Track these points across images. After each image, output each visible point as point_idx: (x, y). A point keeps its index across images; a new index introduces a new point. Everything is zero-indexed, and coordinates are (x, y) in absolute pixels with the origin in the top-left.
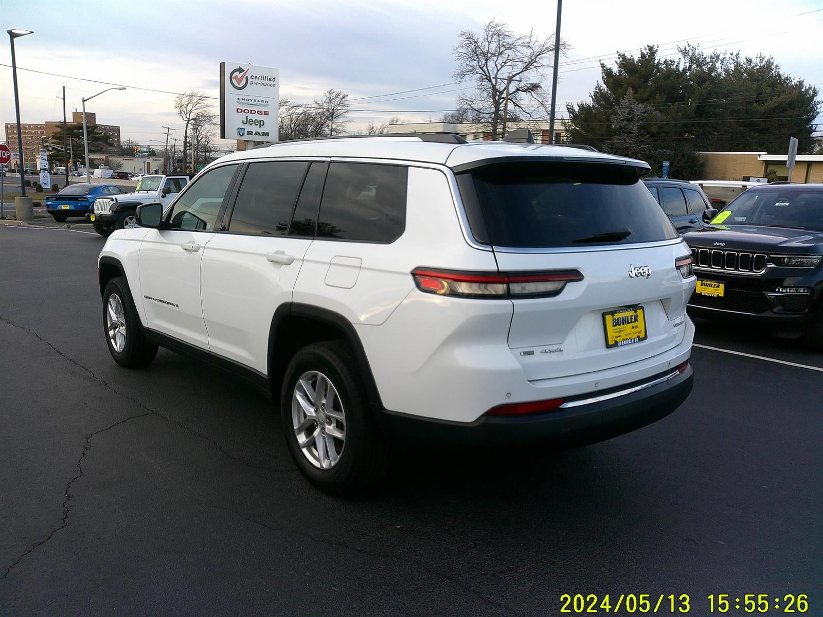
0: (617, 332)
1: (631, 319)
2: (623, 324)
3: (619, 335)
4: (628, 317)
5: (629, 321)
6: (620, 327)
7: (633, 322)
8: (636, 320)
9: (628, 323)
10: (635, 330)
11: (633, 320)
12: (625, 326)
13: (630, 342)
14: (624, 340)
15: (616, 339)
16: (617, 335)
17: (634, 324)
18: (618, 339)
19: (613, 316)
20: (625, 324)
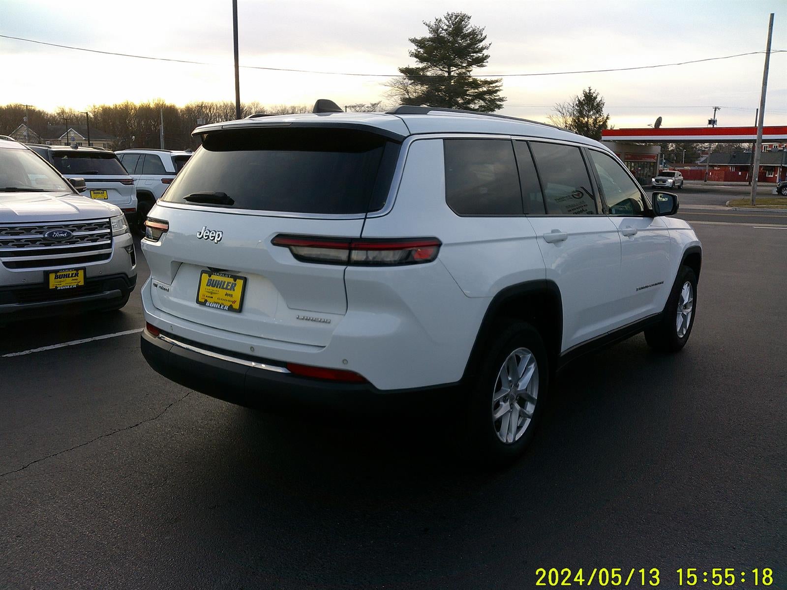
0: (209, 292)
1: (228, 285)
2: (217, 287)
3: (211, 296)
4: (225, 282)
5: (225, 287)
6: (212, 288)
7: (228, 289)
8: (233, 288)
9: (223, 288)
10: (228, 298)
11: (229, 287)
12: (218, 289)
13: (219, 307)
14: (215, 303)
15: (206, 298)
16: (209, 295)
17: (229, 292)
18: (209, 299)
19: (210, 276)
20: (220, 288)
